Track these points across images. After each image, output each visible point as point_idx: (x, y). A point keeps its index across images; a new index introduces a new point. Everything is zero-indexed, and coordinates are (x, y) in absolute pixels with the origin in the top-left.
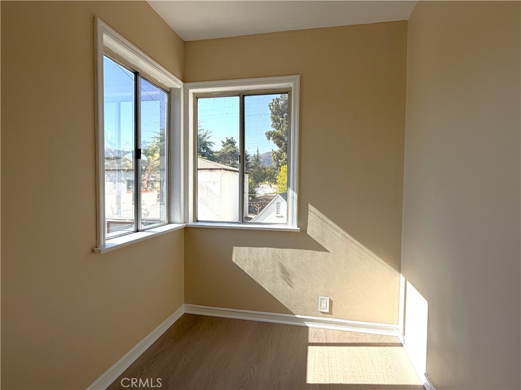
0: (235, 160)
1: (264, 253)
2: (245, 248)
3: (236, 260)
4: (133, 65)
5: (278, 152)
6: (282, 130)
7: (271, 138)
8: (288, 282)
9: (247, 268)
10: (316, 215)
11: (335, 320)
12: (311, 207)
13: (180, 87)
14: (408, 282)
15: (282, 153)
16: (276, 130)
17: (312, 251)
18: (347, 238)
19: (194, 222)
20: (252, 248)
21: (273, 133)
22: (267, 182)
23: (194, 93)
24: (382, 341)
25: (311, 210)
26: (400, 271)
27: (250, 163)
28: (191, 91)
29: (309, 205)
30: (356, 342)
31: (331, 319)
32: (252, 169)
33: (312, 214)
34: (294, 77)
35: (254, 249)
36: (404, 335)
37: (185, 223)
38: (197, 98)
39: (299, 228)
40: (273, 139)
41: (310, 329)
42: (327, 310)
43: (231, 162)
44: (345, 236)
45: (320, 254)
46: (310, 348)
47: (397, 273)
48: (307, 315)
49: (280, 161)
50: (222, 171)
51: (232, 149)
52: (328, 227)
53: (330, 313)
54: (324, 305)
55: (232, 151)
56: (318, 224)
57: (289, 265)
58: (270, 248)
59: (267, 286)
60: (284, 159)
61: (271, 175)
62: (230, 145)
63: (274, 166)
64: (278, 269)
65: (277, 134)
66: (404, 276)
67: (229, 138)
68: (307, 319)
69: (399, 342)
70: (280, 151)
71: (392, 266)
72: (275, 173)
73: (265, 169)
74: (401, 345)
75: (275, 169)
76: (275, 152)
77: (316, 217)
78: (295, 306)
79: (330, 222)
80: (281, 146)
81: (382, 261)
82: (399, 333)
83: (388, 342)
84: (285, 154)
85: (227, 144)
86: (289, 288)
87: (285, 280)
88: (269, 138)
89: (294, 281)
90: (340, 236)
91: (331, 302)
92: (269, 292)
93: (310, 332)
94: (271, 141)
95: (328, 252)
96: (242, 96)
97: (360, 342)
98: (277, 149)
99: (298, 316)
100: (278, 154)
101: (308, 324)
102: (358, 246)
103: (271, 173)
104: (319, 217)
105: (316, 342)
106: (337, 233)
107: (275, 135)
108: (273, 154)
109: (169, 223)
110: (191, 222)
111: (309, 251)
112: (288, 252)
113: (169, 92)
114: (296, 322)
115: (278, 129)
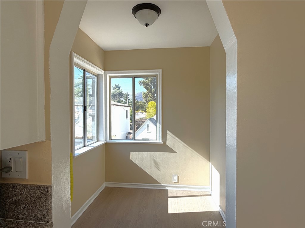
0: (120, 97)
1: (146, 154)
2: (137, 152)
3: (132, 158)
4: (83, 67)
5: (146, 93)
6: (148, 80)
7: (142, 85)
8: (157, 169)
9: (137, 162)
10: (170, 135)
11: (180, 186)
12: (168, 132)
13: (102, 74)
14: (213, 166)
15: (148, 93)
16: (145, 80)
17: (169, 153)
18: (186, 146)
19: (110, 140)
20: (140, 152)
21: (143, 82)
22: (140, 111)
23: (109, 76)
24: (202, 194)
25: (168, 133)
26: (210, 161)
27: (129, 99)
28: (108, 75)
29: (167, 131)
30: (190, 195)
31: (178, 185)
32: (131, 103)
33: (169, 135)
34: (159, 70)
35: (141, 153)
36: (212, 190)
37: (105, 141)
38: (111, 78)
39: (162, 142)
40: (143, 85)
41: (169, 191)
42: (177, 181)
43: (118, 99)
44: (184, 145)
45: (173, 154)
46: (169, 199)
47: (208, 162)
48: (167, 184)
49: (147, 98)
50: (115, 106)
51: (119, 91)
52: (177, 141)
53: (178, 182)
54: (175, 179)
55: (119, 92)
56: (172, 140)
57: (158, 160)
58: (148, 152)
59: (147, 171)
60: (150, 97)
61: (142, 106)
62: (117, 88)
63: (144, 102)
64: (152, 162)
65: (146, 82)
66: (211, 163)
67: (117, 85)
68: (167, 186)
69: (210, 194)
70: (147, 92)
71: (206, 158)
72: (144, 105)
73: (138, 103)
74: (211, 195)
75: (144, 103)
76: (145, 93)
77: (171, 136)
78: (161, 180)
79: (177, 139)
80: (148, 89)
81: (201, 157)
82: (209, 190)
83: (205, 194)
84: (150, 94)
85: (116, 88)
86: (158, 171)
87: (156, 167)
88: (141, 85)
89: (161, 168)
90: (182, 145)
91: (178, 177)
92: (149, 173)
93: (169, 192)
94: (142, 87)
95: (177, 153)
96: (134, 78)
97: (192, 195)
98: (145, 91)
99: (162, 185)
100: (146, 94)
101: (167, 188)
102: (190, 150)
103: (142, 105)
104: (172, 136)
105: (172, 196)
106: (180, 144)
107: (144, 83)
108: (143, 94)
109: (98, 141)
110: (108, 140)
111: (167, 153)
112: (157, 154)
113: (97, 76)
114: (162, 188)
115: (146, 80)
